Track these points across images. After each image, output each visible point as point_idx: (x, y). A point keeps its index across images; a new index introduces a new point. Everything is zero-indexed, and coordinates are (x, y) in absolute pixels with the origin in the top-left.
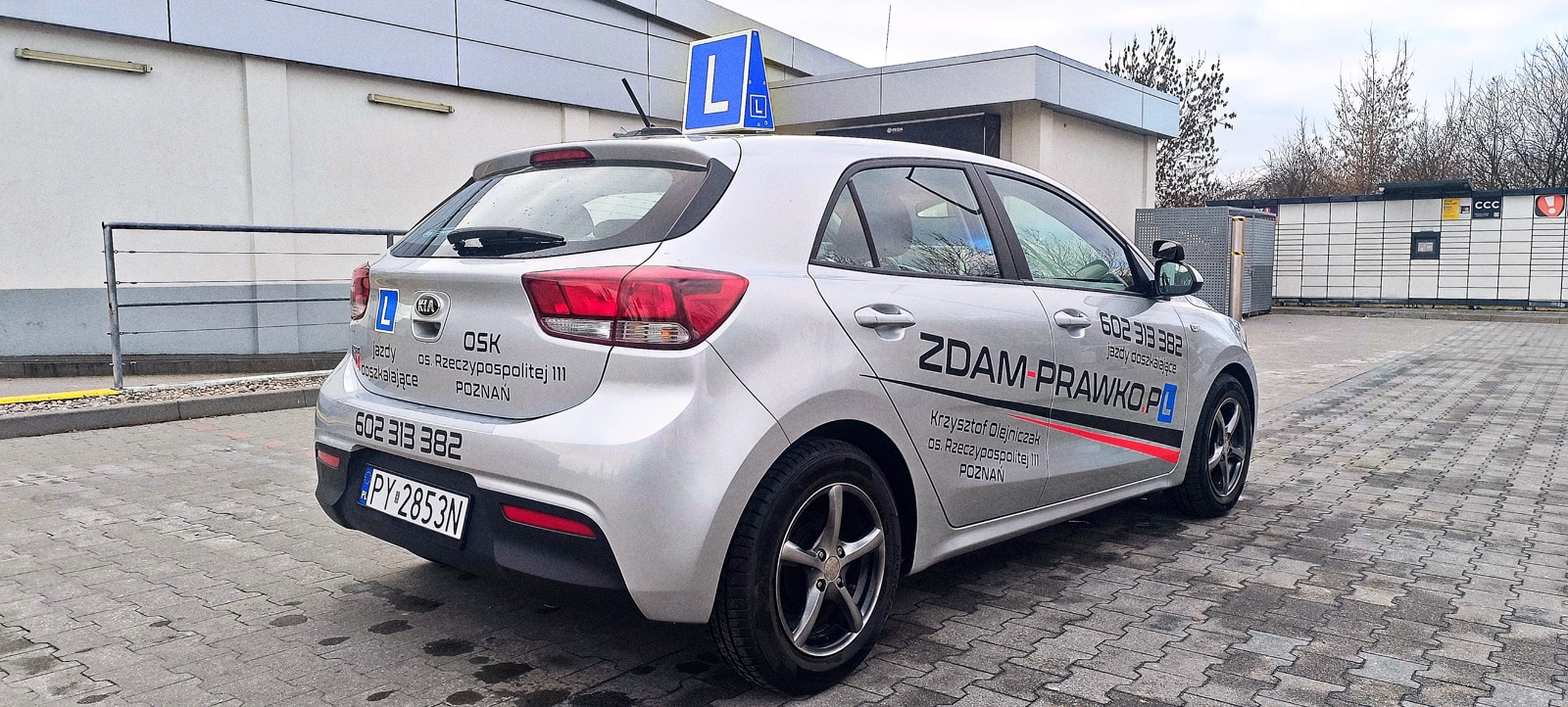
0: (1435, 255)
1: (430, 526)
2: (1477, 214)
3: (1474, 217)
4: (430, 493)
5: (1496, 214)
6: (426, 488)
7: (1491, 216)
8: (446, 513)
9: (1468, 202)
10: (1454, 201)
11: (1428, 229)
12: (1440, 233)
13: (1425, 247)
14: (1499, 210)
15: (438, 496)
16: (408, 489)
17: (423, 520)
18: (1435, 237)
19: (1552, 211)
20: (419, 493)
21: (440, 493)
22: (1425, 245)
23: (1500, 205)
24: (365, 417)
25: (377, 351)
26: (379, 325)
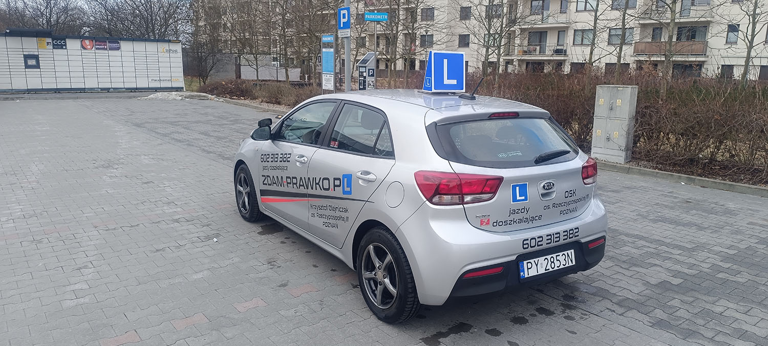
0: (37, 66)
1: (562, 267)
2: (55, 47)
3: (54, 48)
4: (557, 256)
5: (64, 47)
6: (554, 255)
7: (62, 48)
8: (567, 259)
9: (50, 40)
10: (43, 39)
11: (32, 53)
12: (38, 55)
13: (32, 62)
14: (65, 45)
15: (561, 255)
16: (546, 260)
17: (558, 267)
18: (36, 57)
19: (89, 47)
20: (552, 259)
21: (561, 254)
22: (32, 61)
23: (65, 42)
24: (529, 240)
25: (514, 212)
26: (515, 200)
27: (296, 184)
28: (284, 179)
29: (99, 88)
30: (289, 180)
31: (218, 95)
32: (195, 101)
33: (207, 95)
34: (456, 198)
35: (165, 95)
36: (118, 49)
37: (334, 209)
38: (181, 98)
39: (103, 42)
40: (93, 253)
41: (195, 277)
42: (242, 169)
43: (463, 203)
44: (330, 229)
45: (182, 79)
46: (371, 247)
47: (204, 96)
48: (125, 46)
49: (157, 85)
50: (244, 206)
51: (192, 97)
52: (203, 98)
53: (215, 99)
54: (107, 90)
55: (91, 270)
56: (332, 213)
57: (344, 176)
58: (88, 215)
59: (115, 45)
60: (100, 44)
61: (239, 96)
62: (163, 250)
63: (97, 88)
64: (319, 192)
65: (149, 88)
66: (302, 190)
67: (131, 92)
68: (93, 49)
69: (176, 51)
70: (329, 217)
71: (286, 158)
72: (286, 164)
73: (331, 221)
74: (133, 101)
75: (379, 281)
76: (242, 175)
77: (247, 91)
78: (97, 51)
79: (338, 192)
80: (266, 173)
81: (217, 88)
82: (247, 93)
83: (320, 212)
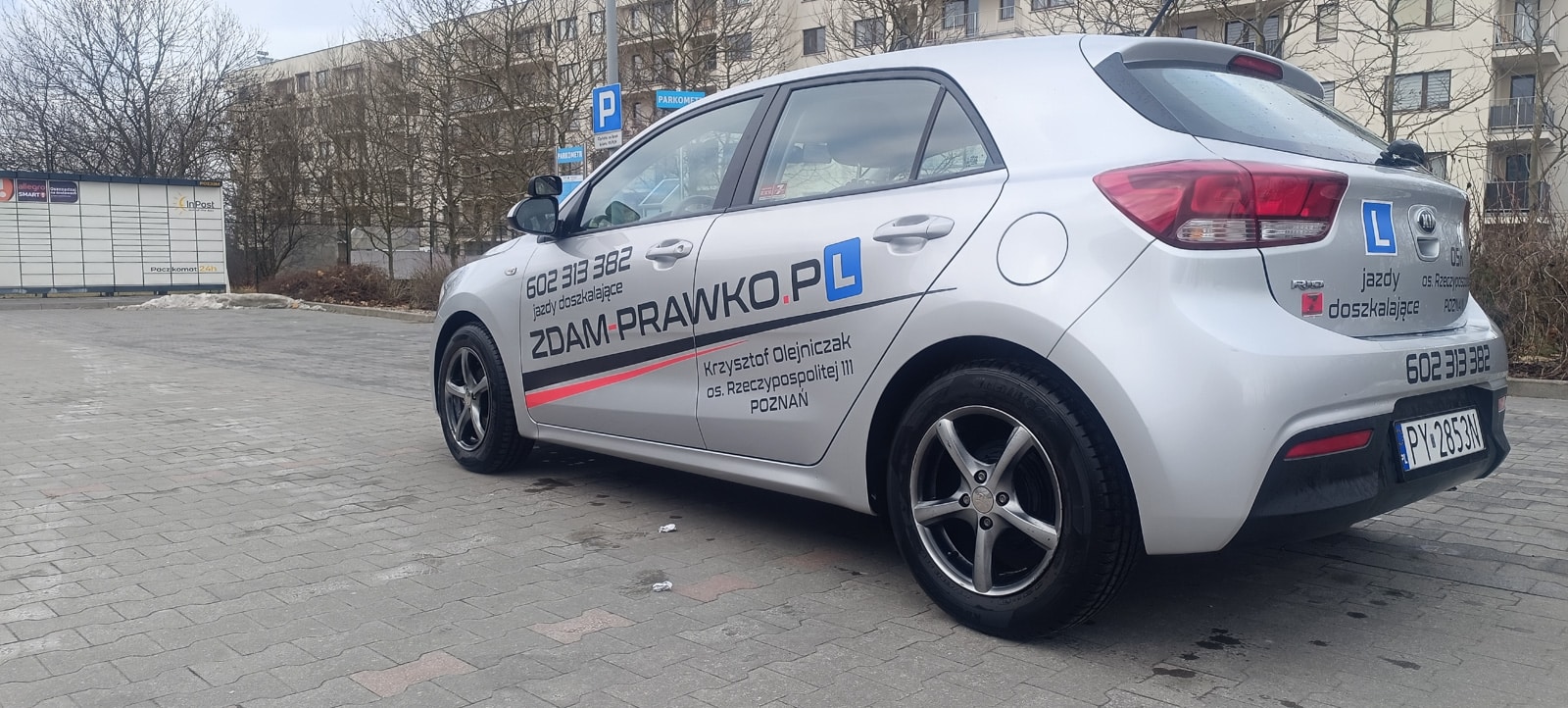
1: (1465, 451)
4: (1453, 419)
15: (1459, 421)
16: (1437, 427)
17: (1459, 451)
19: (3, 195)
20: (1447, 426)
21: (1459, 416)
24: (1418, 357)
25: (1371, 280)
26: (1373, 247)
27: (653, 321)
28: (611, 320)
29: (22, 288)
30: (627, 319)
31: (308, 298)
32: (255, 310)
33: (283, 297)
34: (1236, 229)
35: (185, 299)
36: (73, 199)
37: (791, 354)
38: (221, 305)
39: (37, 183)
40: (53, 545)
41: (384, 577)
42: (464, 340)
43: (1258, 244)
44: (782, 415)
45: (223, 268)
46: (946, 424)
47: (276, 301)
48: (89, 193)
49: (164, 280)
50: (468, 431)
51: (247, 303)
52: (273, 304)
53: (302, 306)
54: (43, 292)
55: (53, 580)
56: (789, 367)
57: (830, 251)
58: (25, 476)
59: (65, 191)
60: (29, 187)
61: (356, 300)
62: (266, 530)
63: (18, 288)
64: (738, 318)
65: (144, 288)
66: (678, 331)
67: (101, 296)
68: (14, 199)
69: (210, 206)
70: (776, 382)
71: (612, 265)
72: (618, 277)
73: (780, 391)
74: (107, 311)
75: (980, 515)
76: (464, 352)
77: (374, 289)
78: (20, 205)
79: (815, 298)
80: (544, 323)
81: (304, 285)
82: (374, 292)
83: (740, 376)
